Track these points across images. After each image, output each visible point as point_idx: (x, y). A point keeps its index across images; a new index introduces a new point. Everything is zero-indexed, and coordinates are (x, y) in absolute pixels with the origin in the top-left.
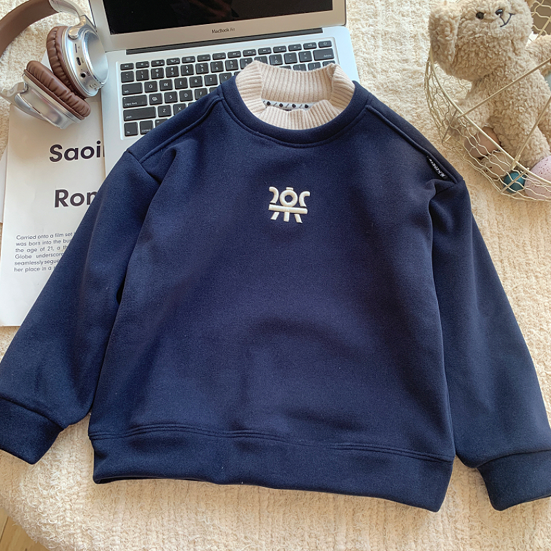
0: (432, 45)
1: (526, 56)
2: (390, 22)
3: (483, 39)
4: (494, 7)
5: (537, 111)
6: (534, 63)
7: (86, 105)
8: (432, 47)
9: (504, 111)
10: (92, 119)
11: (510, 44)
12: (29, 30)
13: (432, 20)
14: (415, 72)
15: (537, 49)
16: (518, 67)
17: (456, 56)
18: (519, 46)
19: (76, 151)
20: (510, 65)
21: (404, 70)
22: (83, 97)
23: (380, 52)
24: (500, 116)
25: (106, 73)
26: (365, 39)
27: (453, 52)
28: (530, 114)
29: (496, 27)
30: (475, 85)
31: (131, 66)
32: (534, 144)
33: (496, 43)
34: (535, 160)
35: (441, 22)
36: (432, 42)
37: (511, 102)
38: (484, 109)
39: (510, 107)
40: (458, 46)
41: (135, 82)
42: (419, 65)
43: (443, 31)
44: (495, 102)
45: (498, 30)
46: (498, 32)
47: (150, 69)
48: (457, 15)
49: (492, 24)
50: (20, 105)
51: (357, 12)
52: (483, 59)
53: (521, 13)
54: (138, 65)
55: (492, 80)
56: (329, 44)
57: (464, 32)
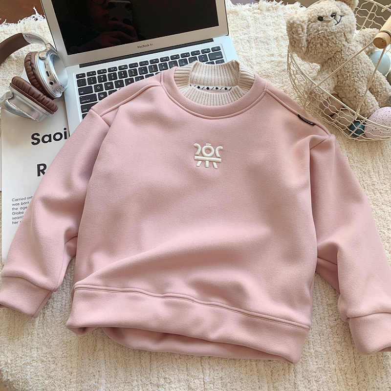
0: (290, 41)
1: (354, 43)
2: (258, 31)
3: (324, 34)
4: (329, 12)
5: (366, 79)
6: (360, 47)
7: (55, 104)
8: (291, 43)
9: (344, 81)
10: (59, 113)
11: (343, 36)
12: (11, 57)
13: (289, 25)
14: (279, 62)
15: (361, 38)
16: (350, 51)
17: (308, 47)
18: (350, 37)
19: (50, 136)
20: (344, 50)
21: (272, 61)
22: (52, 99)
23: (254, 51)
24: (342, 85)
25: (67, 81)
26: (243, 43)
27: (305, 45)
28: (362, 81)
29: (332, 26)
30: (322, 66)
31: (83, 75)
32: (367, 102)
33: (333, 36)
34: (370, 113)
35: (295, 25)
36: (290, 39)
37: (348, 75)
38: (330, 81)
39: (348, 78)
40: (308, 40)
41: (87, 85)
42: (281, 57)
43: (297, 31)
44: (337, 76)
45: (334, 27)
46: (334, 29)
47: (97, 76)
48: (305, 19)
49: (329, 24)
50: (9, 108)
51: (235, 26)
52: (326, 47)
53: (348, 15)
54: (89, 74)
55: (333, 61)
56: (219, 48)
57: (311, 30)
